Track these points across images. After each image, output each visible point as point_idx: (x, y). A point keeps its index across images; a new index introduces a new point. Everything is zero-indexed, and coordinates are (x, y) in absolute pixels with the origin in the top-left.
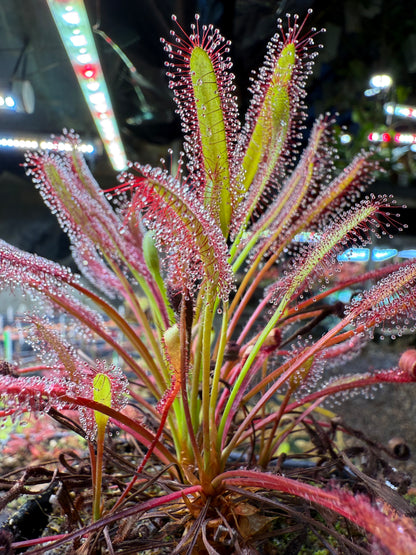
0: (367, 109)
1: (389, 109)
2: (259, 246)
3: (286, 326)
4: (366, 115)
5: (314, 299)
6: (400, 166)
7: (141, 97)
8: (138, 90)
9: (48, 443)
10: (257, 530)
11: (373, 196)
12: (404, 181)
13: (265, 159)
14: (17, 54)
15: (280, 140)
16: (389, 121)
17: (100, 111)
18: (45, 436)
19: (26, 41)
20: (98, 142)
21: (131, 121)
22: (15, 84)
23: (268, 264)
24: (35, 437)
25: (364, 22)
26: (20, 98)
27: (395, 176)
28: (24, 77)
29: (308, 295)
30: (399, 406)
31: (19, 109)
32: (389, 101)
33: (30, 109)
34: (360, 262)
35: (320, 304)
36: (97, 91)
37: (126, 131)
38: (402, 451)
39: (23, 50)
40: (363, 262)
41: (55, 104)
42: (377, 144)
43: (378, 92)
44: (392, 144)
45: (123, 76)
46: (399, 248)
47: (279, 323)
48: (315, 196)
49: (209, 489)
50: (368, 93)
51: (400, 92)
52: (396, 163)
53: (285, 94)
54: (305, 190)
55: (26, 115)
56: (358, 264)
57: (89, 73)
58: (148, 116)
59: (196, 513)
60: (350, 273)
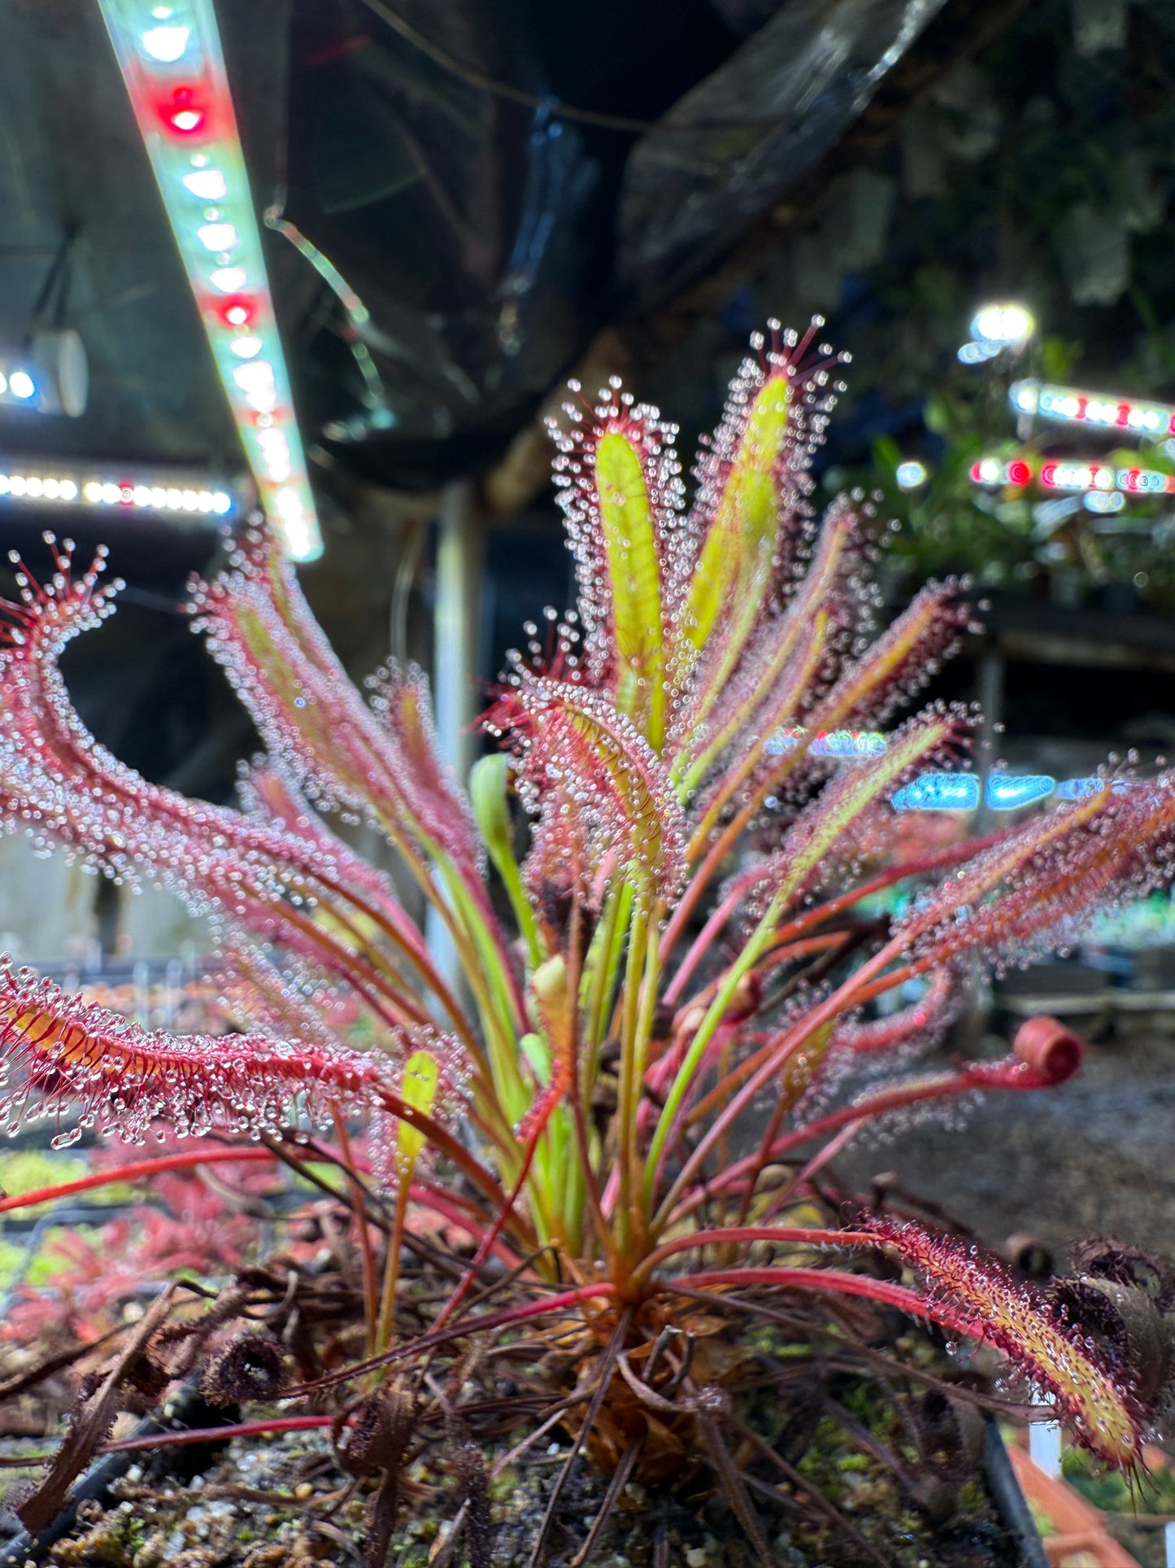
0: (967, 397)
1: (1026, 398)
2: (710, 790)
3: (770, 967)
4: (964, 413)
5: (833, 906)
6: (1055, 553)
7: (369, 370)
8: (360, 354)
9: (119, 1313)
10: (724, 1371)
11: (940, 705)
12: (1068, 590)
13: (728, 612)
14: (45, 262)
15: (760, 578)
16: (1023, 428)
17: (259, 409)
18: (113, 1292)
19: (71, 228)
20: (243, 486)
21: (336, 432)
22: (42, 340)
23: (729, 832)
24: (84, 1295)
25: (954, 169)
26: (48, 376)
27: (1044, 577)
28: (61, 321)
29: (820, 898)
30: (1068, 1214)
31: (46, 405)
32: (1024, 376)
33: (75, 404)
34: (953, 811)
35: (843, 919)
36: (255, 359)
37: (322, 457)
38: (1036, 1262)
39: (63, 253)
40: (962, 812)
41: (133, 384)
42: (996, 491)
43: (995, 353)
44: (1034, 493)
45: (321, 319)
46: (1060, 774)
47: (761, 959)
48: (831, 683)
49: (630, 1287)
50: (969, 354)
51: (1051, 353)
52: (1044, 543)
53: (769, 485)
54: (808, 668)
55: (62, 420)
56: (951, 818)
57: (237, 315)
58: (383, 419)
59: (605, 1338)
60: (929, 842)
